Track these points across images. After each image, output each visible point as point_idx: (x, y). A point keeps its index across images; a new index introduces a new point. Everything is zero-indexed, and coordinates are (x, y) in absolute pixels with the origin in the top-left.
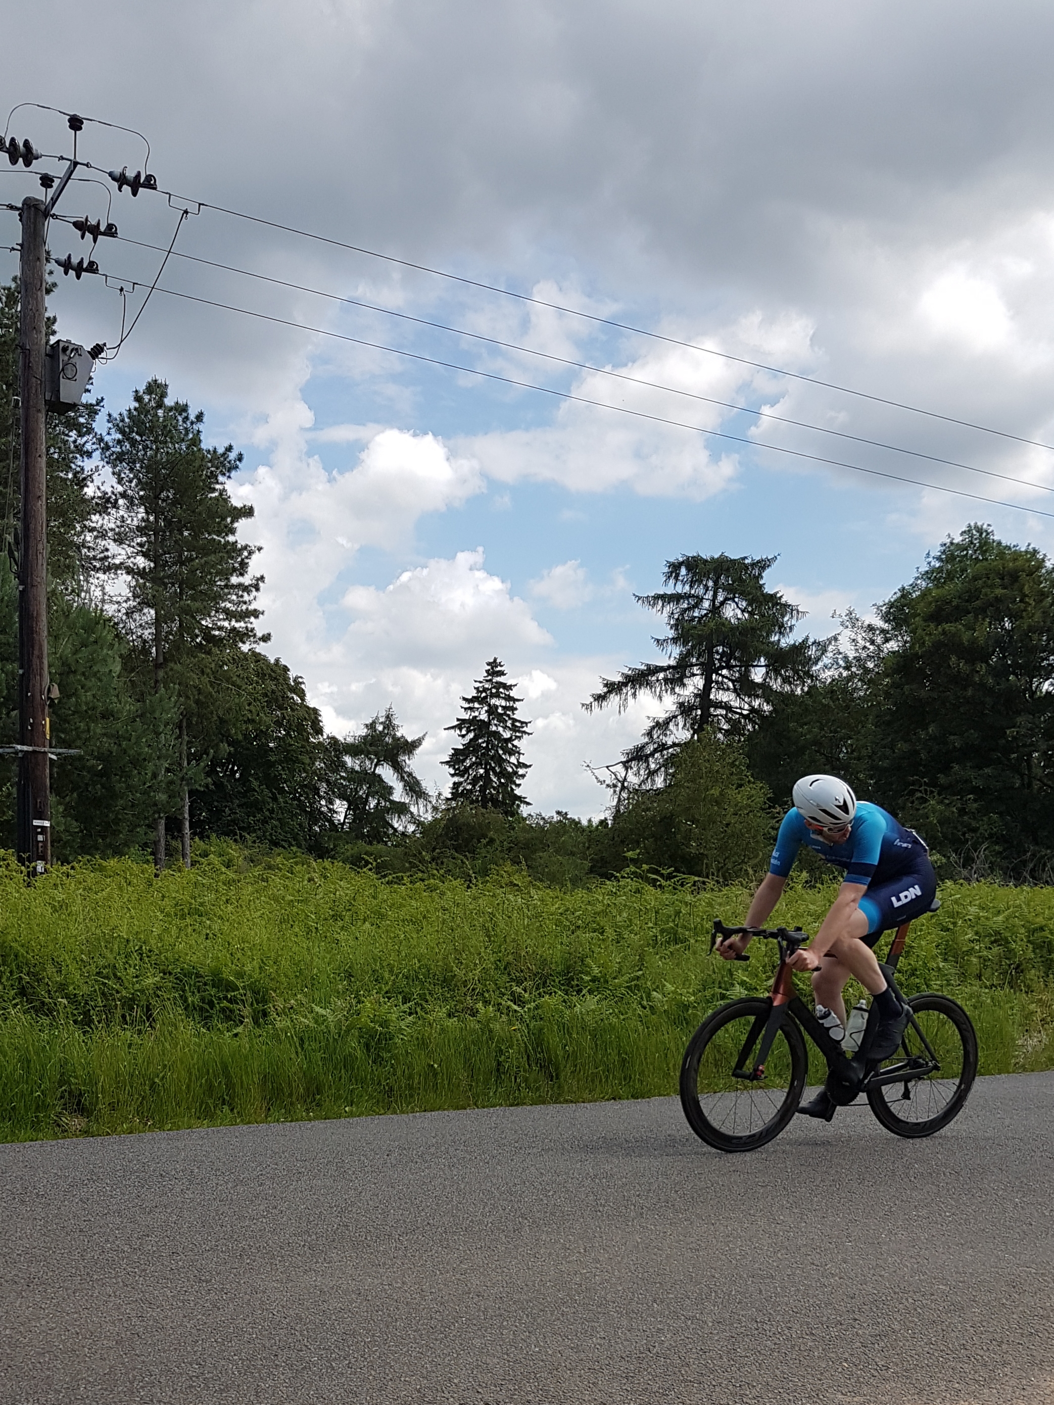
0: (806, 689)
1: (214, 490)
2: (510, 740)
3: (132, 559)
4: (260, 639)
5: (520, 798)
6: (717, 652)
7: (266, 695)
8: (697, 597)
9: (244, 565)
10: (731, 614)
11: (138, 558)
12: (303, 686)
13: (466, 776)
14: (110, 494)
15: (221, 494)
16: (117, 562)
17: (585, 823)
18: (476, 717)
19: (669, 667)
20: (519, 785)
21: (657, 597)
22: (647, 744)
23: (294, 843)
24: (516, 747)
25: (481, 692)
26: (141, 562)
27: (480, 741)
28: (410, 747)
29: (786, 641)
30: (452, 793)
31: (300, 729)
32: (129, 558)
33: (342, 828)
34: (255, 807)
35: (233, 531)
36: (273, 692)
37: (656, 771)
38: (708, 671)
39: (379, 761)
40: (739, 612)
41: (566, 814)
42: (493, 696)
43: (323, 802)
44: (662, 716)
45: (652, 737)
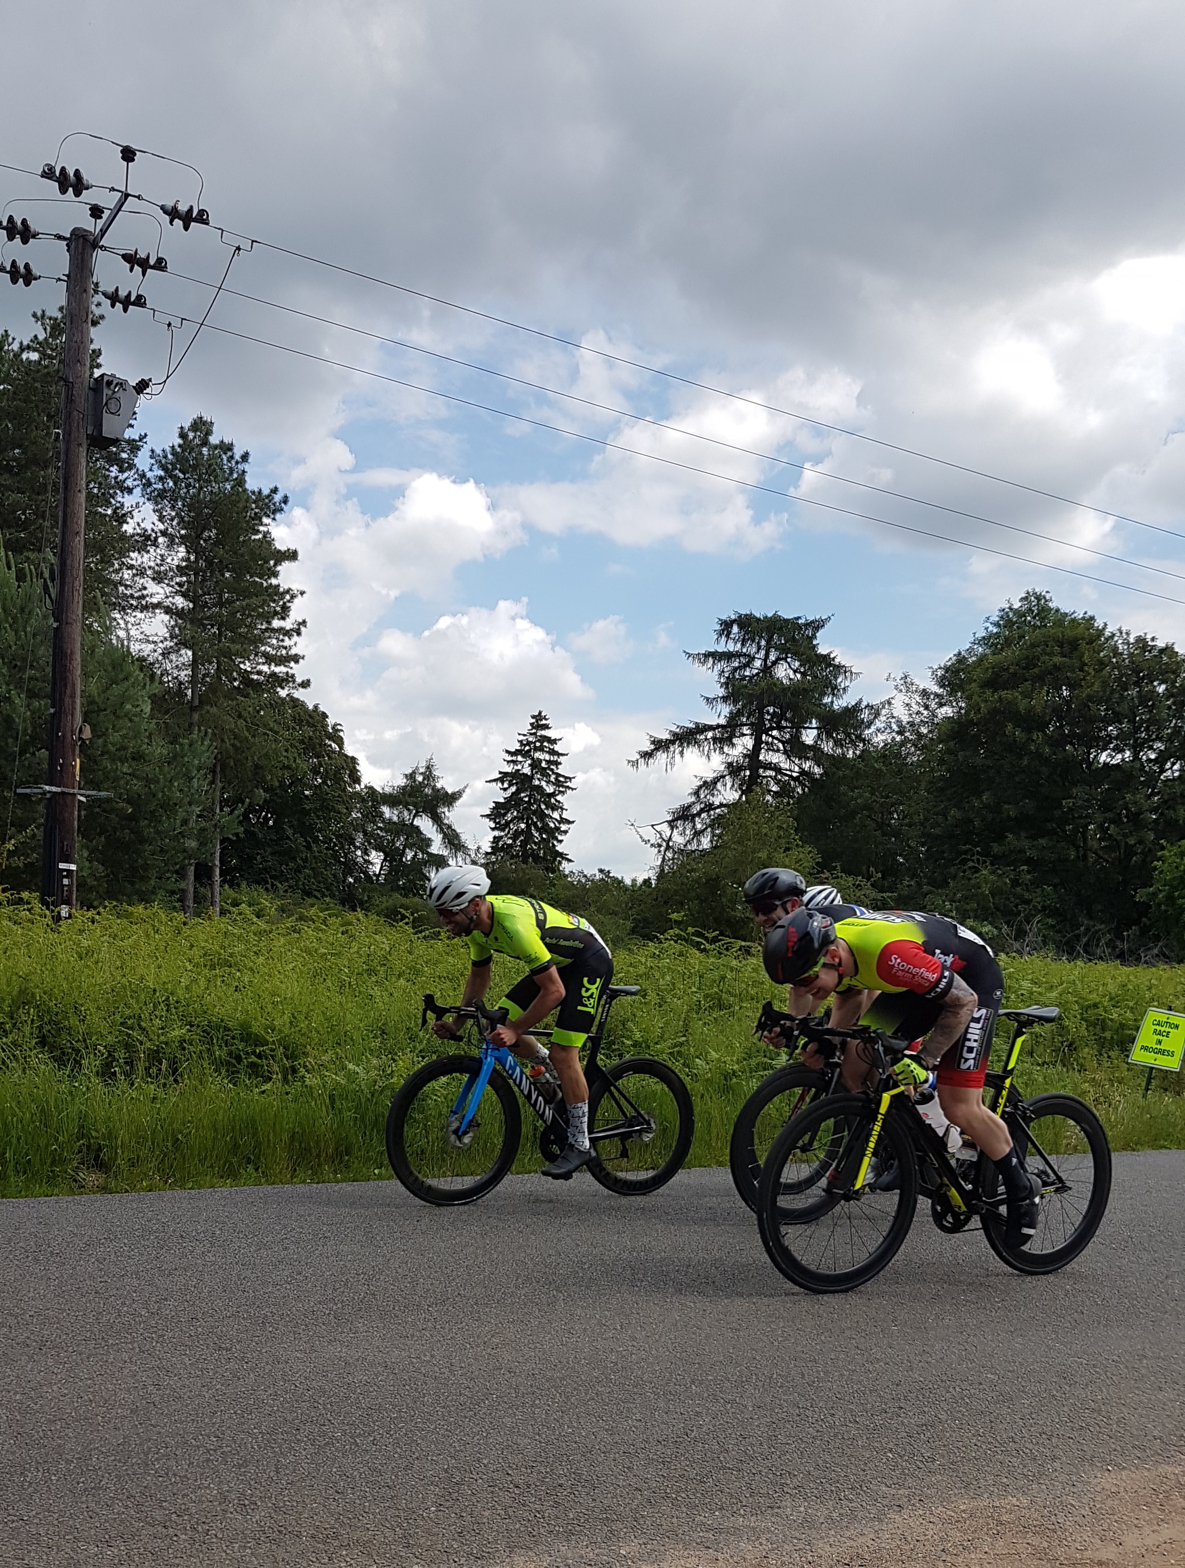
0: (858, 752)
1: (258, 532)
2: (553, 795)
3: (170, 599)
4: (299, 685)
5: (561, 855)
6: (768, 712)
7: (302, 742)
8: (749, 656)
9: (285, 610)
10: (783, 674)
11: (177, 598)
12: (341, 734)
13: (507, 830)
14: (150, 532)
15: (265, 537)
16: (155, 601)
17: (628, 882)
18: (519, 770)
19: (718, 726)
20: (561, 841)
21: (708, 655)
22: (694, 803)
23: (327, 893)
24: (559, 802)
25: (525, 745)
26: (180, 602)
27: (522, 795)
28: (451, 799)
29: (840, 703)
30: (492, 847)
31: (338, 779)
32: (167, 597)
33: (378, 880)
34: (290, 855)
35: (275, 575)
36: (310, 738)
37: (702, 831)
38: (759, 731)
39: (417, 812)
40: (791, 673)
41: (609, 872)
42: (536, 749)
43: (359, 853)
44: (709, 776)
45: (698, 797)
